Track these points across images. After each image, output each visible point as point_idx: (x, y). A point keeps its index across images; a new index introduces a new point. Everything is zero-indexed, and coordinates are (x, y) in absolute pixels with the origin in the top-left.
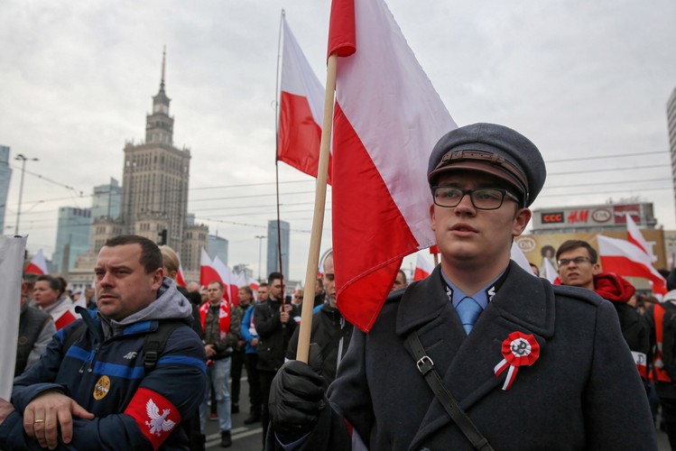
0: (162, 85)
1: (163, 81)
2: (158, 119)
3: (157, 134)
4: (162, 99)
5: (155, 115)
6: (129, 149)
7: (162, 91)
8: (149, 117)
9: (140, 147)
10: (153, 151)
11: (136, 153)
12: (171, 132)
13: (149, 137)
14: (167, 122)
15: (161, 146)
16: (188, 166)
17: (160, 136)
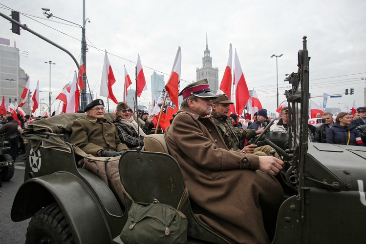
0: (207, 46)
1: (207, 45)
2: (206, 59)
3: (207, 64)
4: (207, 52)
5: (205, 57)
6: (198, 70)
7: (207, 48)
8: (203, 59)
9: (201, 69)
10: (206, 70)
11: (200, 72)
12: (211, 63)
13: (204, 66)
14: (209, 59)
15: (208, 68)
16: (218, 74)
17: (208, 64)
